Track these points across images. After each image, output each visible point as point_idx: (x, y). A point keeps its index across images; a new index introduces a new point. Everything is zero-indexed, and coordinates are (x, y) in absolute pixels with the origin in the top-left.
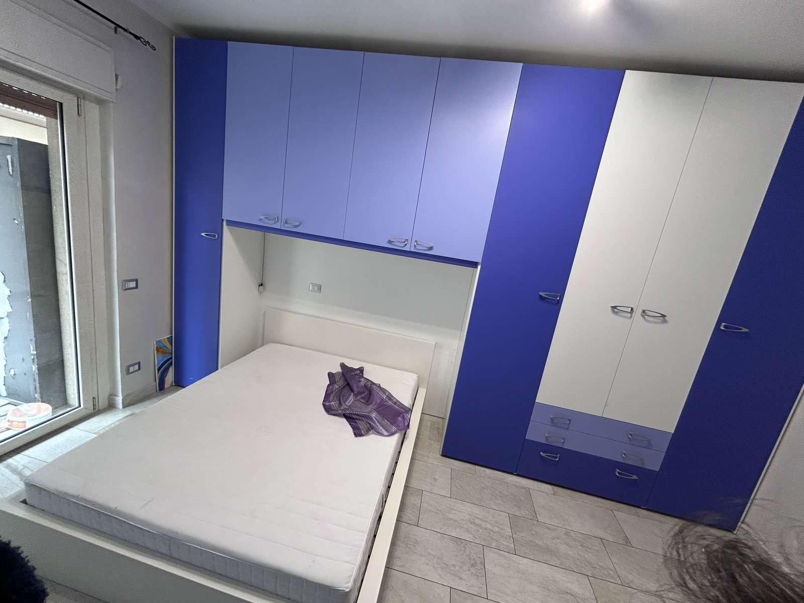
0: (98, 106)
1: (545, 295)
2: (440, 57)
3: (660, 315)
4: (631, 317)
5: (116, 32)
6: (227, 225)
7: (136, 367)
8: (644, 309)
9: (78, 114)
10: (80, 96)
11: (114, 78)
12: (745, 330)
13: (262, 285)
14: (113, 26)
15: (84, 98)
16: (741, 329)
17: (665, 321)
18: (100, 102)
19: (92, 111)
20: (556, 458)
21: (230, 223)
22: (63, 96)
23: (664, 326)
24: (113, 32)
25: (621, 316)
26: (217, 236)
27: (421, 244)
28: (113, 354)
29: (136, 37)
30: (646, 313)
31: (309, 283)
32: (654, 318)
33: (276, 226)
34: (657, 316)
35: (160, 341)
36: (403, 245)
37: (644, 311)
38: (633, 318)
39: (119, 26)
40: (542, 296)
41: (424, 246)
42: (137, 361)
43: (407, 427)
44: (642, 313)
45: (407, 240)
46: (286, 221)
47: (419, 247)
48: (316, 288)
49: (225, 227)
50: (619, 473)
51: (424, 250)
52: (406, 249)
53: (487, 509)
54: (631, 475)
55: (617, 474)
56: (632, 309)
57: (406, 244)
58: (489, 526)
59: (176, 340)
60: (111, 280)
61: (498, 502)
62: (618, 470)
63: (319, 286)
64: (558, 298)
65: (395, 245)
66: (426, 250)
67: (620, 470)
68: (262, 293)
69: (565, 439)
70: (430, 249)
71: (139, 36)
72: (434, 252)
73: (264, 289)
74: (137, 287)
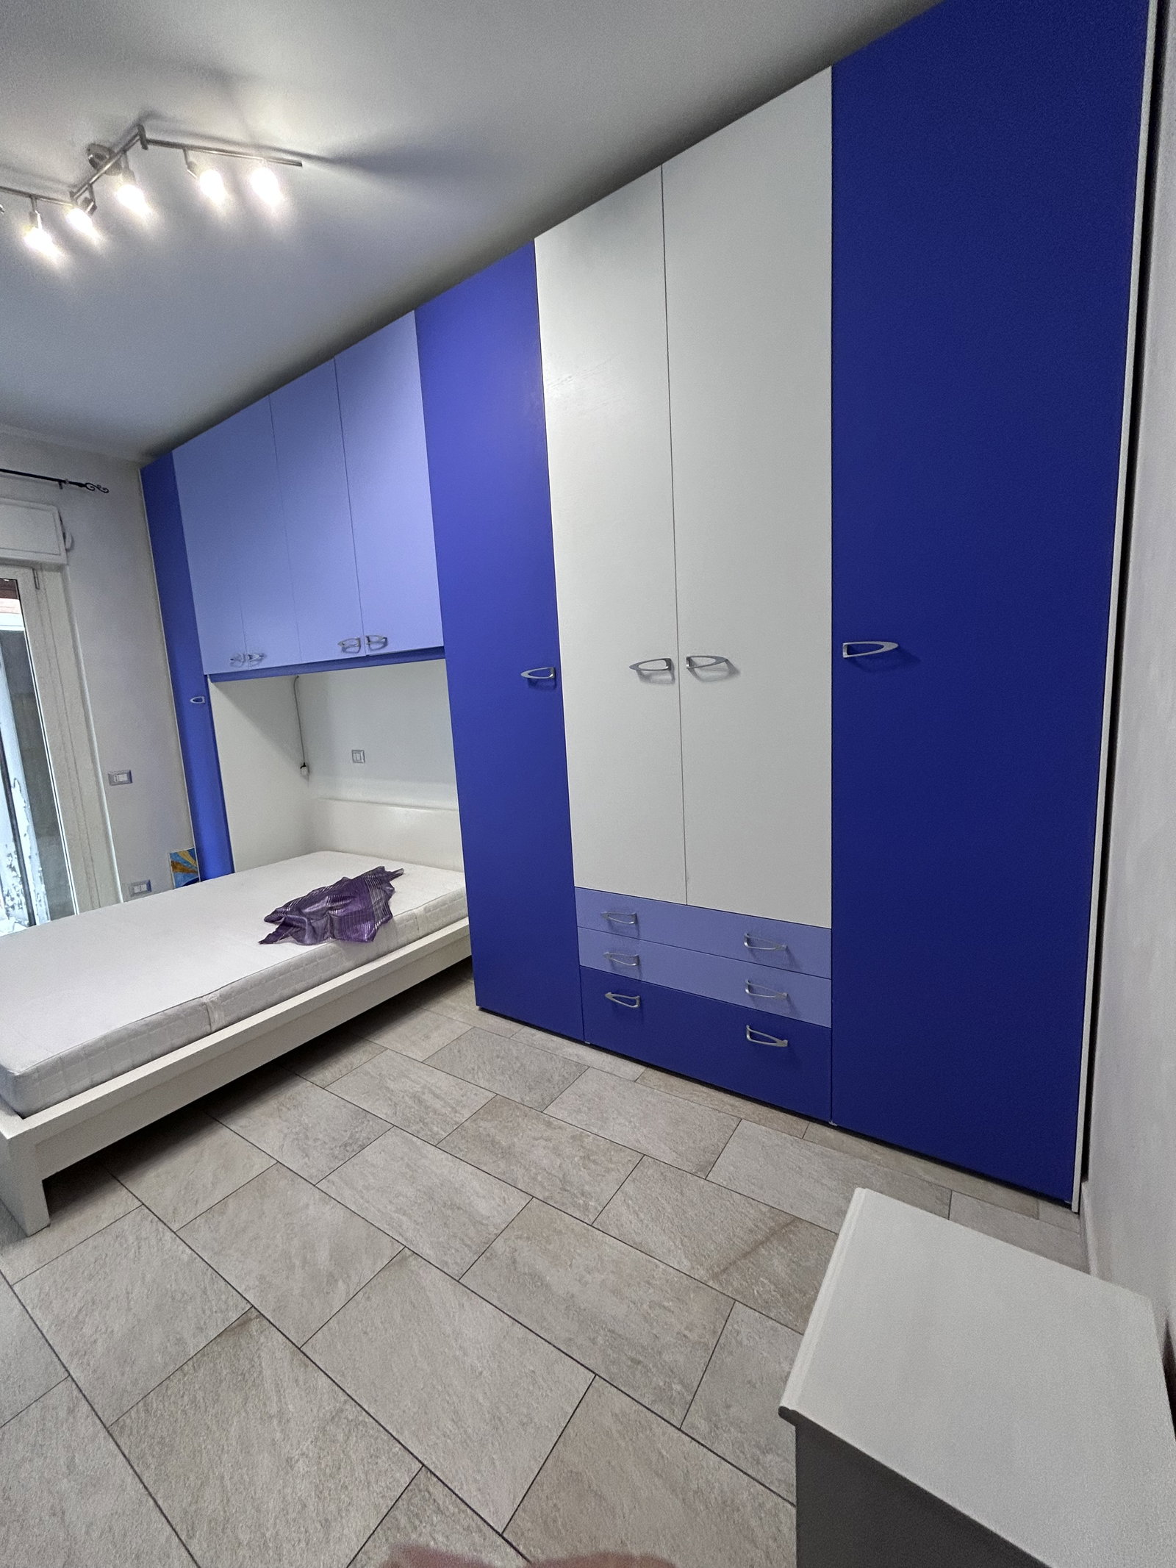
0: (59, 573)
1: (529, 674)
2: (332, 357)
3: (714, 661)
4: (674, 679)
5: (61, 488)
6: (212, 681)
7: (145, 887)
8: (689, 655)
9: (36, 588)
10: (34, 567)
11: (62, 538)
12: (889, 646)
13: (304, 766)
14: (57, 483)
15: (41, 569)
16: (882, 647)
17: (733, 671)
18: (60, 568)
19: (52, 582)
20: (633, 1002)
21: (217, 678)
22: (15, 572)
23: (734, 681)
24: (58, 489)
25: (655, 682)
26: (203, 700)
27: (373, 639)
28: (112, 867)
29: (81, 485)
30: (695, 664)
31: (351, 751)
32: (711, 670)
33: (246, 667)
34: (715, 664)
35: (176, 854)
36: (357, 648)
37: (689, 660)
38: (677, 681)
39: (64, 482)
40: (529, 679)
41: (378, 642)
42: (146, 879)
43: (368, 939)
44: (688, 665)
45: (359, 639)
46: (251, 657)
47: (373, 646)
48: (358, 756)
49: (211, 685)
50: (751, 1034)
51: (379, 649)
52: (362, 654)
53: (464, 1084)
54: (772, 1037)
55: (748, 1037)
56: (669, 662)
57: (360, 646)
58: (438, 1105)
59: (199, 853)
60: (97, 776)
61: (501, 1078)
62: (748, 1027)
63: (362, 753)
64: (552, 675)
65: (350, 652)
66: (382, 648)
67: (750, 1028)
68: (307, 777)
69: (638, 960)
70: (385, 644)
71: (84, 483)
72: (390, 649)
73: (309, 771)
74: (131, 782)
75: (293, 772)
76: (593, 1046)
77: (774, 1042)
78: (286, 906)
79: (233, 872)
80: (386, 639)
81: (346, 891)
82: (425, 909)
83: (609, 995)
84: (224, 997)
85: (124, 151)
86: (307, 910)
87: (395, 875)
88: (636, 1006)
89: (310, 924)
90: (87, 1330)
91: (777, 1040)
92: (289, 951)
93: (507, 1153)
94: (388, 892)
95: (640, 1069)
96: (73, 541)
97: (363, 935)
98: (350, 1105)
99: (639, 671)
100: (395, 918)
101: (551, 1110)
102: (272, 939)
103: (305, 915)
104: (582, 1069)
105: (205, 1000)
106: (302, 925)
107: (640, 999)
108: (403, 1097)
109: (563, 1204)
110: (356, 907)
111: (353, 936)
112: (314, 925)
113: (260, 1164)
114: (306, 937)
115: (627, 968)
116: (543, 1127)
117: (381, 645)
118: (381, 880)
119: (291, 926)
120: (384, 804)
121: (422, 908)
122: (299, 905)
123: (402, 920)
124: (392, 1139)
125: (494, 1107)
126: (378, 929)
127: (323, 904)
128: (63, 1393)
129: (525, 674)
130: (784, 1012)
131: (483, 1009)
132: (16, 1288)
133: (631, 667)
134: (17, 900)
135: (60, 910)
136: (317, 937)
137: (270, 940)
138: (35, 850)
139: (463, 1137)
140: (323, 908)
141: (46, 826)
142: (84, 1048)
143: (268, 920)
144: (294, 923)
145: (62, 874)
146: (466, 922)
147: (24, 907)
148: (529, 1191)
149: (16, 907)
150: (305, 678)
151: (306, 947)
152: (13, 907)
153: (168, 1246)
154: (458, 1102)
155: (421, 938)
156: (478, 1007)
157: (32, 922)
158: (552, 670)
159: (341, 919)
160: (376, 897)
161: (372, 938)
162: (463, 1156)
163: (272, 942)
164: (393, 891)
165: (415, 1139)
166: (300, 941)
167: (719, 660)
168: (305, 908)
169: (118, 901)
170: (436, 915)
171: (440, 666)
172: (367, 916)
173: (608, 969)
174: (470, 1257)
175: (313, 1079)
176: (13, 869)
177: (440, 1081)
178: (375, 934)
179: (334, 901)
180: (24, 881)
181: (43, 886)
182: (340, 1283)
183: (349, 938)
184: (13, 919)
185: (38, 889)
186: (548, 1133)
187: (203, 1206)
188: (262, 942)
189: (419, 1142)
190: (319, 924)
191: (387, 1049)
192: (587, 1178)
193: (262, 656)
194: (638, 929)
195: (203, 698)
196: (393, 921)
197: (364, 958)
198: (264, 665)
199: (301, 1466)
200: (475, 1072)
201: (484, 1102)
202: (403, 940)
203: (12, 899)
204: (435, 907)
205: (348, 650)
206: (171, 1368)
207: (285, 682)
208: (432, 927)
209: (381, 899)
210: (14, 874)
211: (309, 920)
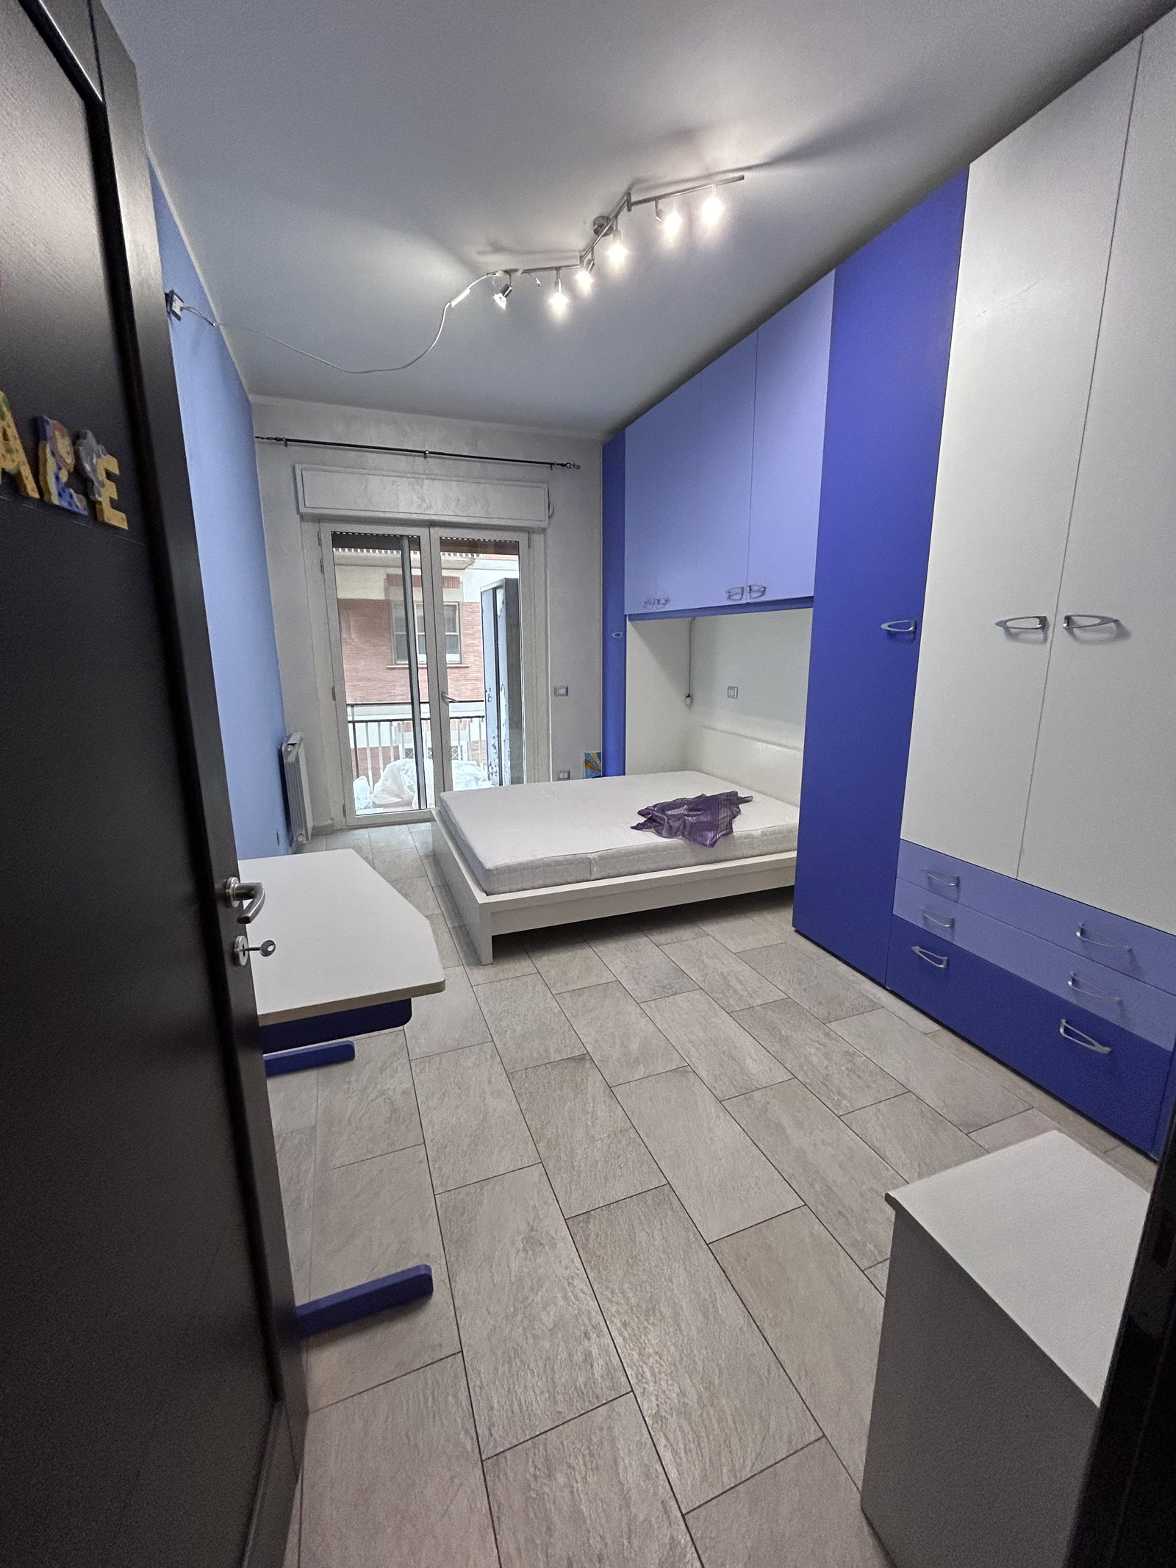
0: (543, 534)
1: (889, 626)
2: (757, 327)
3: (1099, 621)
4: (1045, 639)
5: (551, 469)
6: (629, 620)
7: (566, 775)
8: (1069, 614)
9: (529, 545)
10: (529, 531)
11: (547, 509)
13: (689, 696)
14: (548, 465)
15: (533, 531)
17: (1122, 632)
18: (544, 531)
19: (538, 539)
20: (940, 962)
21: (634, 617)
22: (518, 536)
24: (549, 470)
25: (1024, 641)
27: (755, 588)
28: (549, 757)
29: (563, 465)
30: (1074, 623)
31: (727, 687)
32: (1094, 631)
33: (653, 609)
34: (1099, 624)
35: (589, 754)
36: (740, 596)
37: (1068, 619)
38: (1049, 640)
39: (553, 464)
40: (889, 631)
41: (758, 591)
42: (567, 769)
43: (710, 845)
44: (1065, 625)
45: (742, 588)
46: (659, 601)
47: (754, 595)
48: (733, 692)
49: (628, 623)
50: (1066, 1030)
51: (758, 597)
52: (743, 602)
53: (764, 981)
54: (1090, 1039)
55: (1062, 1030)
56: (1043, 621)
57: (742, 594)
58: (738, 987)
59: (603, 756)
60: (547, 686)
61: (797, 987)
62: (1063, 1022)
63: (736, 689)
64: (911, 629)
65: (734, 600)
66: (760, 596)
67: (1067, 1023)
68: (690, 706)
69: (953, 923)
70: (763, 593)
71: (565, 463)
72: (768, 597)
73: (692, 700)
74: (567, 695)
75: (679, 700)
76: (892, 992)
77: (1093, 1045)
78: (655, 806)
79: (624, 775)
80: (765, 588)
81: (703, 804)
82: (762, 832)
83: (917, 949)
84: (602, 858)
85: (616, 216)
86: (669, 813)
87: (745, 800)
88: (942, 966)
89: (668, 823)
90: (504, 1024)
91: (1094, 1042)
92: (650, 839)
93: (785, 1040)
94: (734, 812)
95: (936, 1027)
96: (553, 512)
97: (706, 840)
98: (673, 964)
99: (1007, 629)
100: (735, 834)
101: (833, 1025)
102: (640, 827)
103: (666, 815)
104: (874, 1006)
105: (589, 856)
106: (663, 822)
107: (948, 961)
108: (713, 972)
109: (819, 1092)
110: (705, 818)
111: (699, 839)
112: (671, 824)
113: (607, 977)
114: (664, 831)
115: (940, 928)
116: (820, 1034)
117: (760, 594)
118: (732, 802)
119: (655, 821)
120: (752, 738)
121: (759, 832)
122: (664, 807)
123: (740, 838)
124: (697, 996)
125: (786, 1004)
126: (719, 838)
127: (681, 811)
128: (488, 1048)
129: (885, 626)
130: (1113, 1018)
131: (797, 931)
132: (474, 988)
133: (997, 624)
134: (494, 770)
135: (516, 780)
136: (672, 834)
137: (638, 827)
138: (508, 737)
139: (751, 1016)
140: (680, 814)
141: (515, 723)
142: (520, 864)
143: (641, 813)
144: (658, 820)
145: (520, 758)
146: (794, 854)
147: (498, 775)
148: (793, 1072)
149: (494, 774)
150: (700, 621)
151: (661, 838)
152: (492, 774)
153: (548, 1001)
154: (755, 992)
155: (754, 856)
156: (794, 929)
157: (501, 784)
158: (913, 622)
159: (692, 825)
160: (724, 814)
161: (713, 845)
162: (748, 1028)
163: (639, 830)
164: (739, 812)
165: (714, 1002)
166: (659, 834)
167: (1105, 620)
168: (668, 810)
169: (549, 781)
170: (771, 840)
171: (807, 614)
172: (713, 826)
173: (920, 924)
174: (733, 1092)
175: (652, 938)
176: (495, 748)
177: (746, 971)
178: (715, 842)
179: (690, 810)
180: (500, 757)
181: (509, 762)
182: (642, 1065)
183: (695, 840)
184: (491, 782)
185: (506, 763)
186: (825, 1040)
187: (571, 988)
188: (632, 828)
189: (717, 1006)
190: (676, 824)
191: (709, 935)
192: (848, 1085)
193: (667, 601)
194: (958, 892)
195: (621, 634)
196: (734, 837)
197: (704, 859)
198: (669, 608)
199: (599, 1145)
200: (776, 975)
201: (776, 998)
202: (739, 853)
203: (492, 768)
204: (773, 833)
205: (733, 597)
206: (540, 1062)
207: (682, 623)
208: (765, 850)
209: (727, 816)
210: (495, 751)
211: (668, 819)
